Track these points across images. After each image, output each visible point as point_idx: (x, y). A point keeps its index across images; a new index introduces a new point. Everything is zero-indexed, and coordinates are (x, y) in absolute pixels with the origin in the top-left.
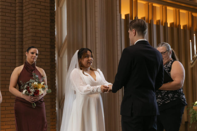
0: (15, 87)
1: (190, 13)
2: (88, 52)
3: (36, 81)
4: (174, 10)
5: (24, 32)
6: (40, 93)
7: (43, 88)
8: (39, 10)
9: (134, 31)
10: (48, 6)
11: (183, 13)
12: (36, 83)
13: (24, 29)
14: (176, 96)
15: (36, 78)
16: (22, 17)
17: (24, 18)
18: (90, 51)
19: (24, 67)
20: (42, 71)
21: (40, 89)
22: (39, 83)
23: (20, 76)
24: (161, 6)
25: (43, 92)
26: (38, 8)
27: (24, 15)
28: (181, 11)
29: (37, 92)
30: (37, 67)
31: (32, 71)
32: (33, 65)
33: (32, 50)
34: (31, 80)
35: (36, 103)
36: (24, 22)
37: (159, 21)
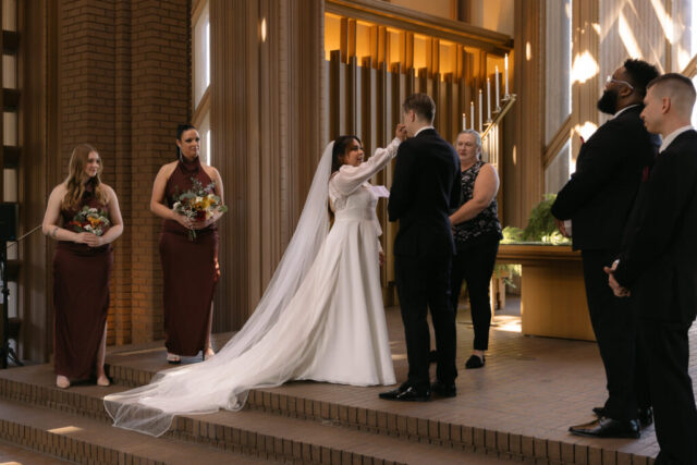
0: (162, 202)
1: (459, 46)
4: (427, 41)
5: (134, 88)
6: (208, 217)
8: (167, 43)
9: (412, 114)
11: (446, 47)
12: (199, 199)
13: (132, 81)
14: (490, 225)
16: (130, 55)
17: (134, 59)
20: (213, 173)
23: (170, 182)
24: (403, 31)
26: (165, 39)
27: (134, 51)
28: (442, 42)
29: (200, 215)
33: (187, 134)
34: (189, 194)
36: (134, 66)
37: (398, 64)
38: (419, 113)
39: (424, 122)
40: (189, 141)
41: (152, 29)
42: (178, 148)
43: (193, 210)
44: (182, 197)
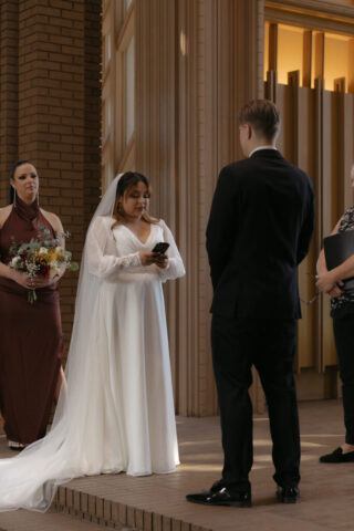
2: (141, 184)
3: (43, 245)
5: (22, 122)
6: (53, 275)
7: (61, 259)
8: (57, 67)
9: (247, 129)
10: (80, 56)
12: (43, 251)
13: (21, 113)
15: (44, 237)
16: (17, 83)
17: (22, 87)
18: (145, 181)
19: (13, 209)
20: (54, 220)
21: (53, 263)
22: (52, 248)
25: (58, 270)
26: (55, 62)
27: (21, 78)
29: (44, 270)
30: (42, 211)
31: (32, 220)
32: (34, 206)
33: (21, 170)
34: (32, 244)
35: (38, 291)
36: (21, 96)
38: (256, 129)
39: (263, 141)
40: (23, 177)
41: (39, 50)
42: (12, 189)
43: (37, 264)
44: (21, 251)
